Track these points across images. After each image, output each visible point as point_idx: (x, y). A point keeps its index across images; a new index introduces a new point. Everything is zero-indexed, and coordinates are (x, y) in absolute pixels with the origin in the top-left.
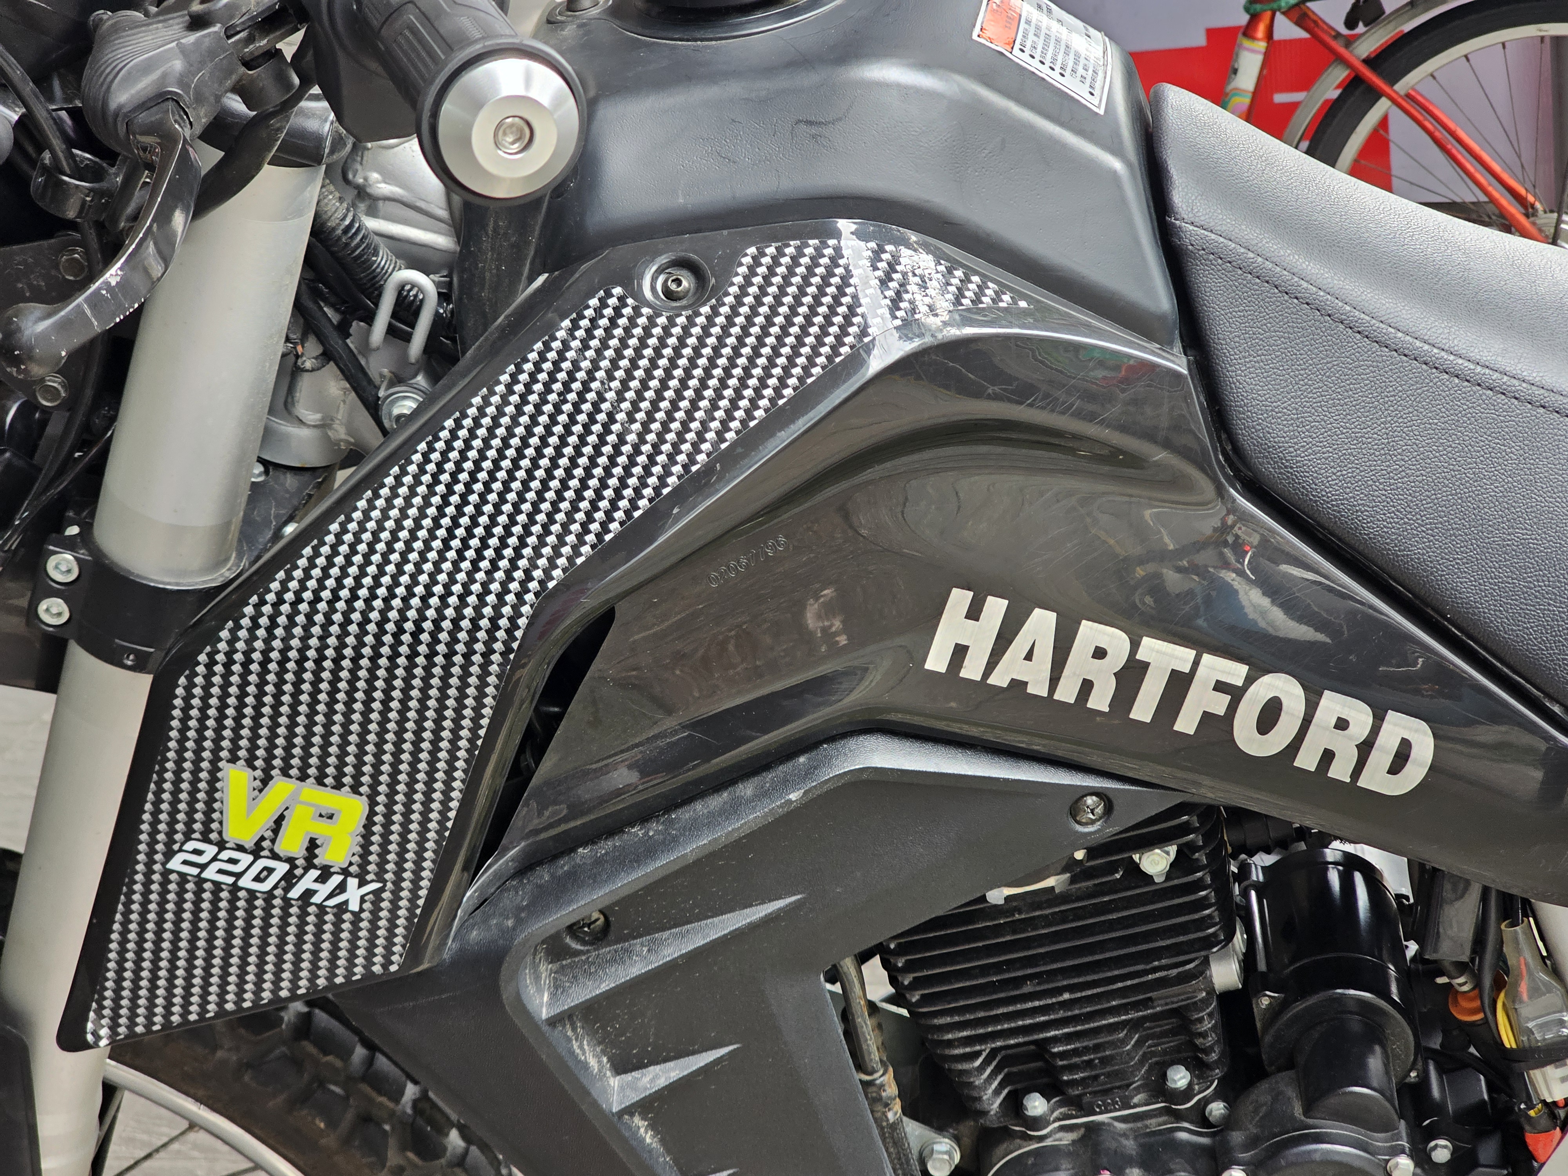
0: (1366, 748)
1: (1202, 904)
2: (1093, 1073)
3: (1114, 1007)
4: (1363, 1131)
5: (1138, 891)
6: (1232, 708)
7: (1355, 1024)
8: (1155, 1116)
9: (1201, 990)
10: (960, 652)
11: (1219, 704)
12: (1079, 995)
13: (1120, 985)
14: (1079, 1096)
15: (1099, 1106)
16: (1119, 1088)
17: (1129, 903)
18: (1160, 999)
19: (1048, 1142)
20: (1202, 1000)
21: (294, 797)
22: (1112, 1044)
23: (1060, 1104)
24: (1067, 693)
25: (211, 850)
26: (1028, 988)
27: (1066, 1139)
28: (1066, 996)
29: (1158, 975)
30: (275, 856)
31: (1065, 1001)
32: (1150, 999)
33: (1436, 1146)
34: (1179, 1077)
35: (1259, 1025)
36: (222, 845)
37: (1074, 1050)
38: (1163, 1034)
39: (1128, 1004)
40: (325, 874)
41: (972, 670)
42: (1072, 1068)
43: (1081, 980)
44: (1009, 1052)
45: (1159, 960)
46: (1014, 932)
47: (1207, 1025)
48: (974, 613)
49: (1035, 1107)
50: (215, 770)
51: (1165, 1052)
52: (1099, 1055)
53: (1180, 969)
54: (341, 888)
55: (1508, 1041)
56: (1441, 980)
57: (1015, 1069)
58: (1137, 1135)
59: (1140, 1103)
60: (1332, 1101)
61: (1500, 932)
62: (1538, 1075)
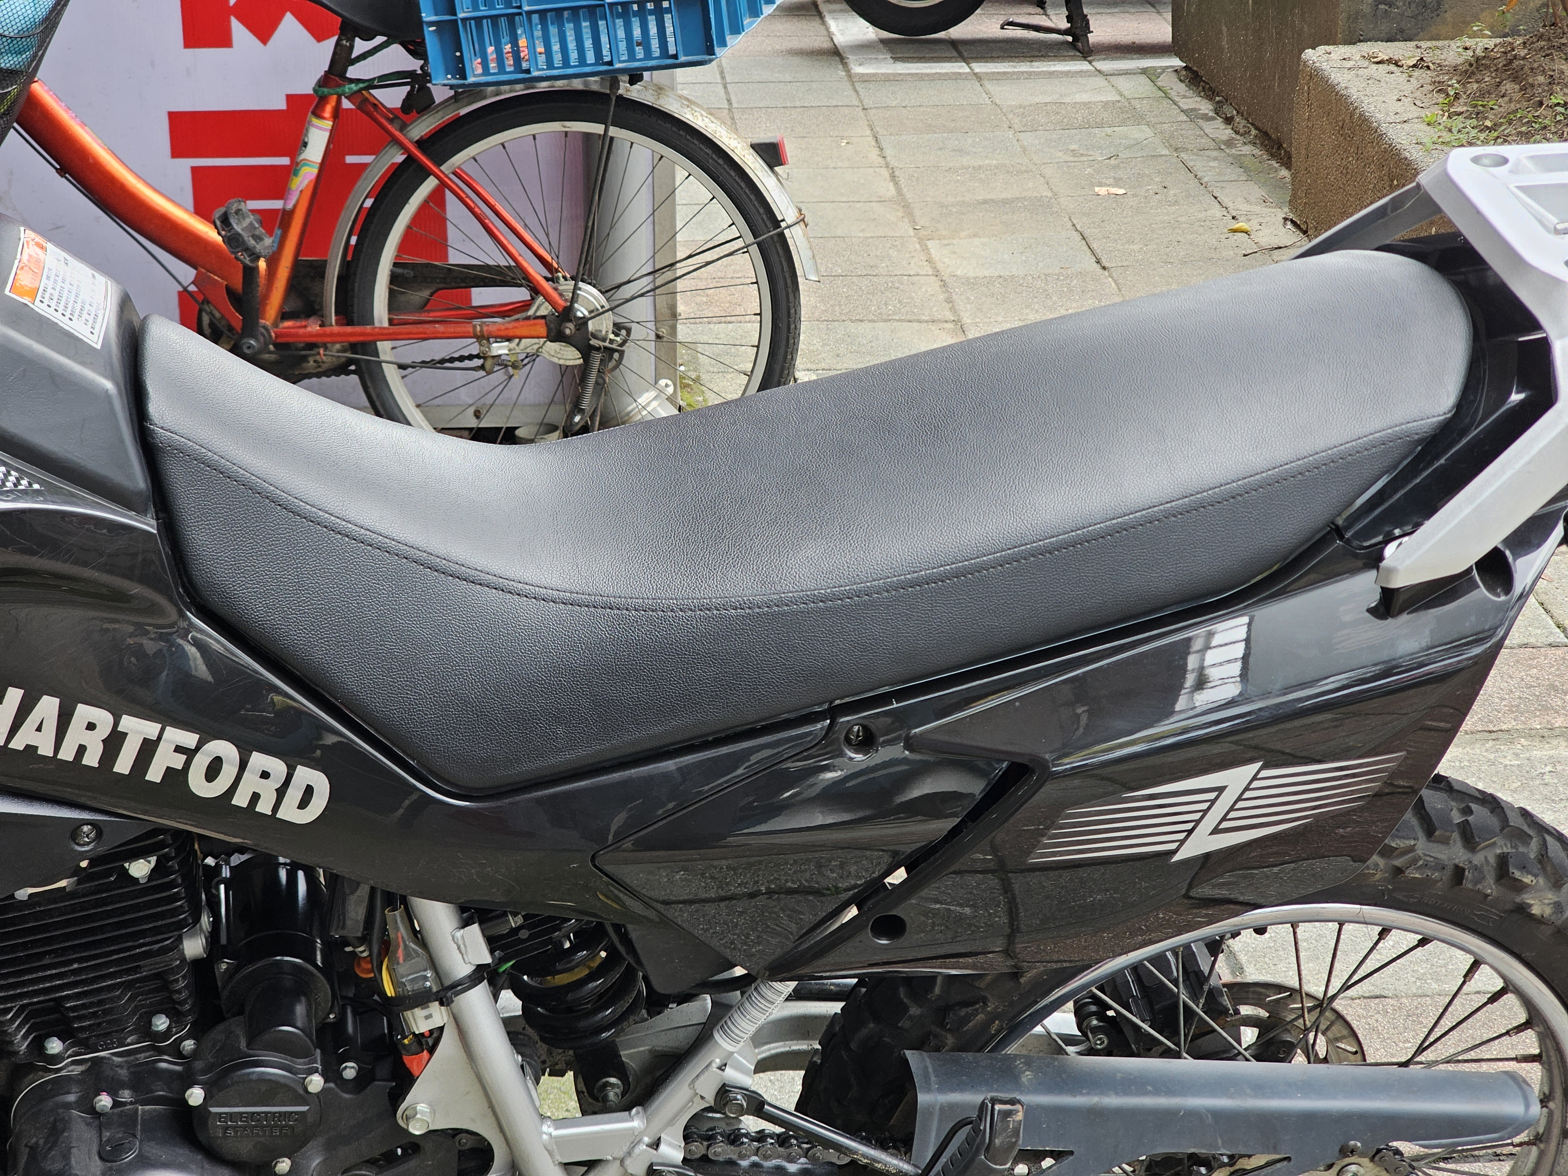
0: (281, 792)
1: (175, 898)
2: (97, 1021)
3: (111, 972)
4: (289, 1058)
5: (128, 890)
6: (188, 764)
7: (288, 981)
8: (144, 1052)
9: (176, 959)
11: (178, 762)
12: (85, 965)
13: (116, 957)
14: (87, 1038)
15: (101, 1046)
16: (116, 1031)
17: (122, 898)
18: (146, 966)
19: (63, 1073)
20: (177, 966)
22: (112, 1000)
23: (72, 1045)
24: (67, 754)
26: (47, 961)
27: (77, 1070)
28: (75, 966)
29: (143, 949)
31: (75, 969)
32: (138, 966)
33: (346, 1067)
34: (161, 1023)
35: (219, 984)
37: (82, 1004)
38: (150, 992)
39: (123, 970)
42: (80, 1018)
43: (86, 954)
44: (34, 1007)
45: (144, 938)
46: (37, 920)
47: (182, 984)
49: (53, 1048)
51: (151, 1004)
52: (102, 1008)
53: (161, 945)
55: (390, 991)
56: (348, 949)
57: (38, 1020)
58: (130, 1066)
59: (132, 1043)
60: (266, 1037)
61: (384, 916)
62: (408, 1014)
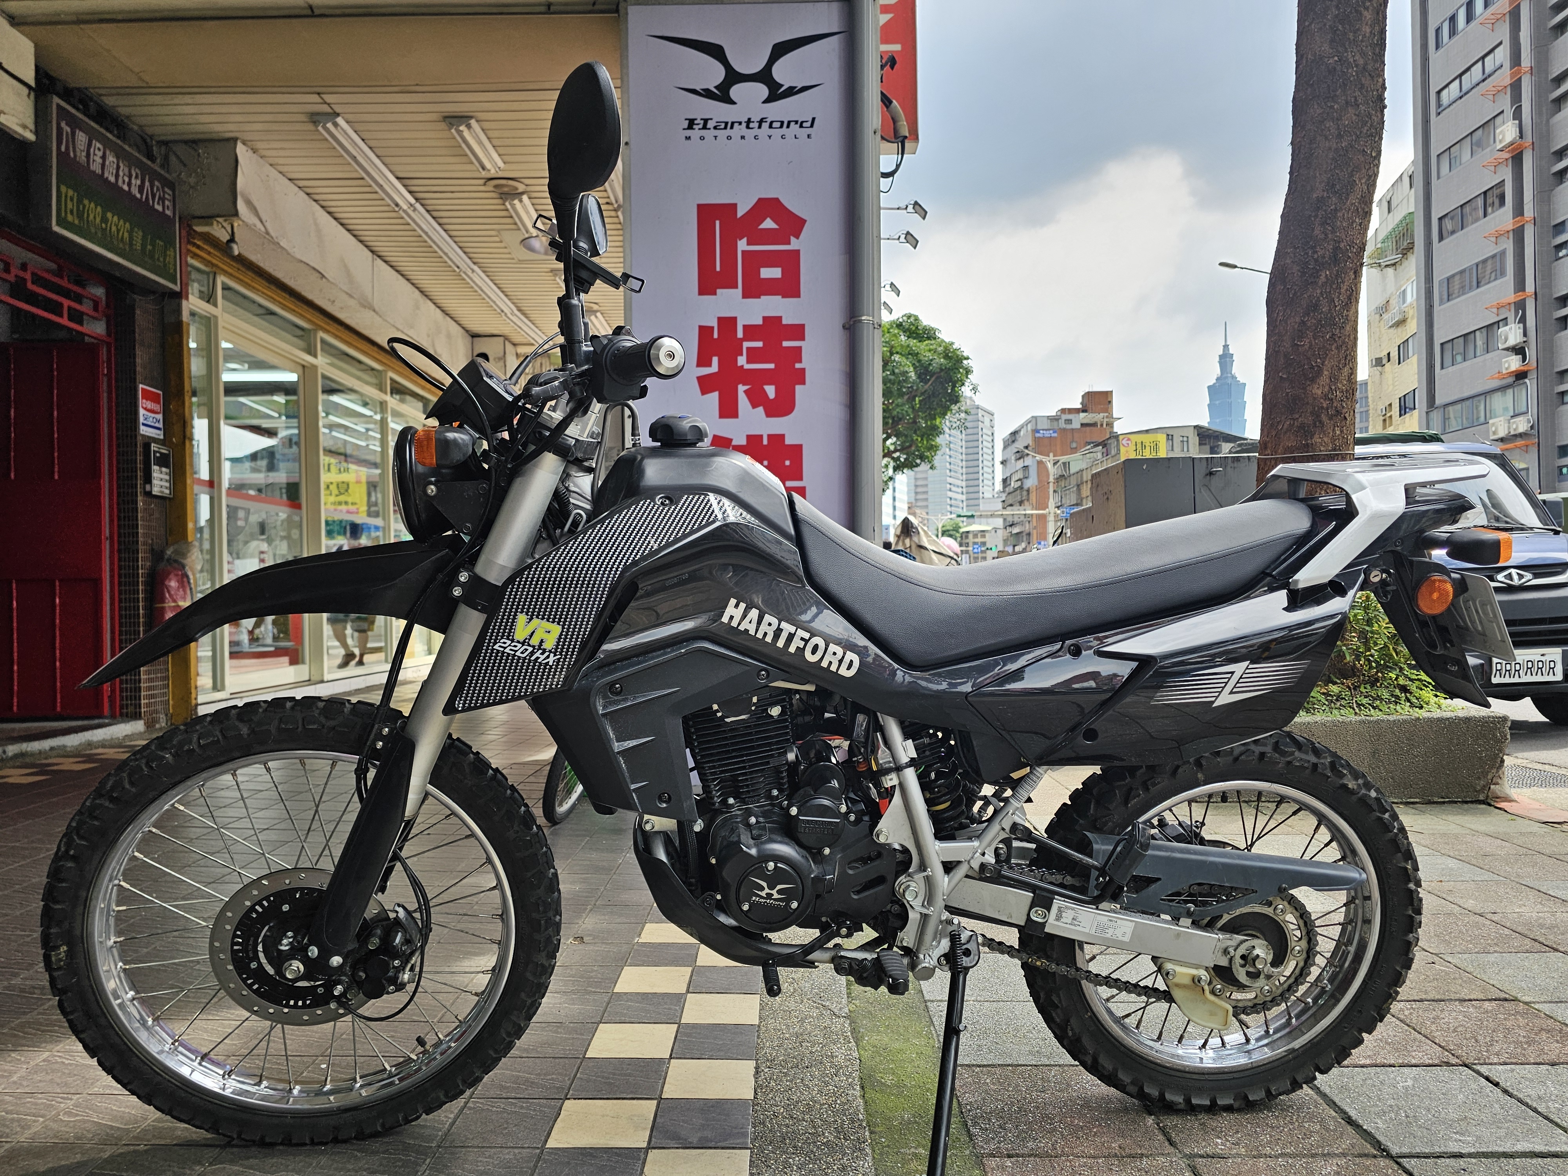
0: (841, 661)
1: (787, 727)
2: (750, 789)
3: (757, 764)
5: (769, 723)
6: (805, 646)
7: (828, 773)
8: (768, 805)
9: (784, 762)
10: (732, 617)
11: (801, 644)
12: (748, 758)
13: (760, 755)
14: (745, 797)
15: (750, 803)
16: (757, 795)
18: (772, 762)
19: (734, 813)
20: (784, 766)
21: (539, 625)
22: (756, 778)
23: (738, 800)
24: (760, 635)
25: (509, 642)
26: (733, 754)
27: (740, 812)
28: (744, 758)
29: (771, 753)
30: (529, 645)
32: (769, 761)
33: (850, 816)
34: (775, 792)
36: (513, 641)
37: (744, 779)
39: (762, 763)
40: (544, 651)
41: (734, 624)
42: (743, 787)
43: (749, 752)
45: (772, 746)
46: (731, 733)
47: (785, 774)
48: (737, 606)
49: (731, 802)
50: (515, 615)
51: (771, 787)
52: (751, 782)
53: (779, 752)
54: (548, 657)
55: (875, 768)
57: (725, 791)
58: (761, 811)
59: (763, 802)
60: (823, 788)
62: (883, 778)
